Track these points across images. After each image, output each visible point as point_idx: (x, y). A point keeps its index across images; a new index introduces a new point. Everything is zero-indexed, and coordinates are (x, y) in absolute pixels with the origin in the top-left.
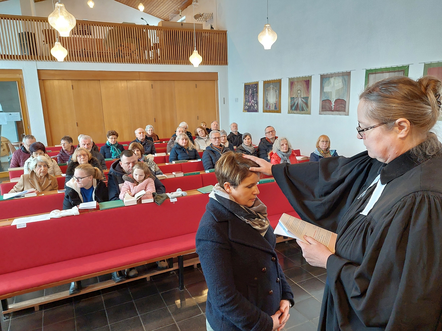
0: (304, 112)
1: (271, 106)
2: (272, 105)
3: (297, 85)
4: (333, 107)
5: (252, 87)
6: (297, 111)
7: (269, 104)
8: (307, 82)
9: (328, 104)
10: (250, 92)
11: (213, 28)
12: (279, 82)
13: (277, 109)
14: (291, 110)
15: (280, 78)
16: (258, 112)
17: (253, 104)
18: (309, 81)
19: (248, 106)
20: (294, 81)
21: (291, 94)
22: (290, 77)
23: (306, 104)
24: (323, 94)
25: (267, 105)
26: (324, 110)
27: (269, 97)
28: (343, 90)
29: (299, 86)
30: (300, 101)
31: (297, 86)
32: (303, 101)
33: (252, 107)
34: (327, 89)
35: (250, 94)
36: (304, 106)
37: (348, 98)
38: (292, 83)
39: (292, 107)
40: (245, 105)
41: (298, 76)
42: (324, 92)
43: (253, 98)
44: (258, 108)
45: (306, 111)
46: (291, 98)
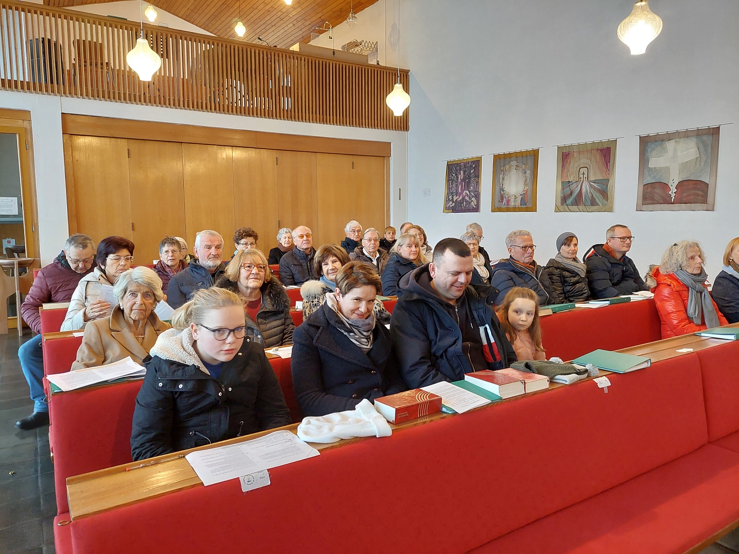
0: (597, 207)
1: (512, 200)
2: (513, 197)
3: (578, 159)
4: (673, 195)
5: (465, 167)
6: (579, 207)
7: (507, 196)
8: (606, 152)
9: (658, 191)
10: (461, 176)
12: (534, 155)
13: (528, 204)
14: (562, 204)
15: (535, 148)
16: (480, 212)
17: (467, 198)
18: (609, 149)
19: (453, 202)
20: (571, 150)
21: (562, 176)
22: (561, 144)
23: (604, 193)
24: (646, 171)
25: (502, 197)
26: (650, 202)
27: (506, 183)
28: (698, 164)
29: (584, 161)
30: (586, 187)
31: (580, 160)
32: (594, 188)
33: (465, 203)
34: (655, 162)
35: (459, 180)
36: (598, 198)
37: (714, 178)
38: (565, 156)
39: (564, 200)
40: (447, 200)
41: (582, 141)
42: (650, 169)
43: (468, 187)
44: (478, 205)
45: (601, 205)
46: (563, 182)
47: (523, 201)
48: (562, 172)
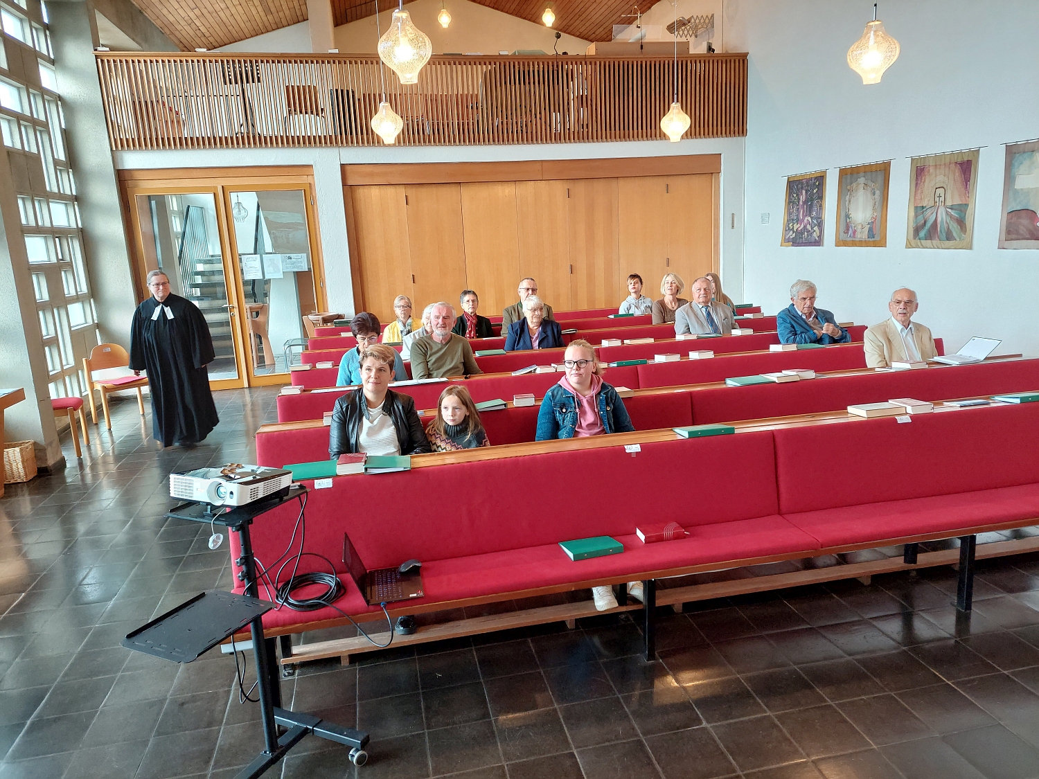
0: (951, 243)
1: (859, 230)
2: (860, 227)
3: (934, 175)
5: (808, 186)
6: (934, 242)
7: (853, 225)
8: (966, 167)
9: (1025, 222)
10: (803, 198)
11: (713, 51)
12: (883, 170)
13: (876, 237)
14: (915, 238)
15: (885, 158)
16: (823, 246)
17: (809, 227)
18: (969, 163)
19: (794, 231)
20: (927, 164)
21: (915, 198)
22: (916, 154)
23: (961, 223)
24: (1011, 194)
25: (848, 227)
26: (1014, 236)
27: (852, 207)
29: (940, 178)
30: (942, 214)
31: (936, 176)
32: (951, 216)
33: (806, 233)
34: (1024, 181)
35: (801, 203)
36: (955, 228)
38: (919, 171)
39: (917, 231)
40: (787, 229)
41: (939, 151)
42: (1016, 191)
43: (810, 212)
44: (821, 236)
45: (958, 239)
46: (916, 208)
47: (871, 233)
48: (916, 192)
